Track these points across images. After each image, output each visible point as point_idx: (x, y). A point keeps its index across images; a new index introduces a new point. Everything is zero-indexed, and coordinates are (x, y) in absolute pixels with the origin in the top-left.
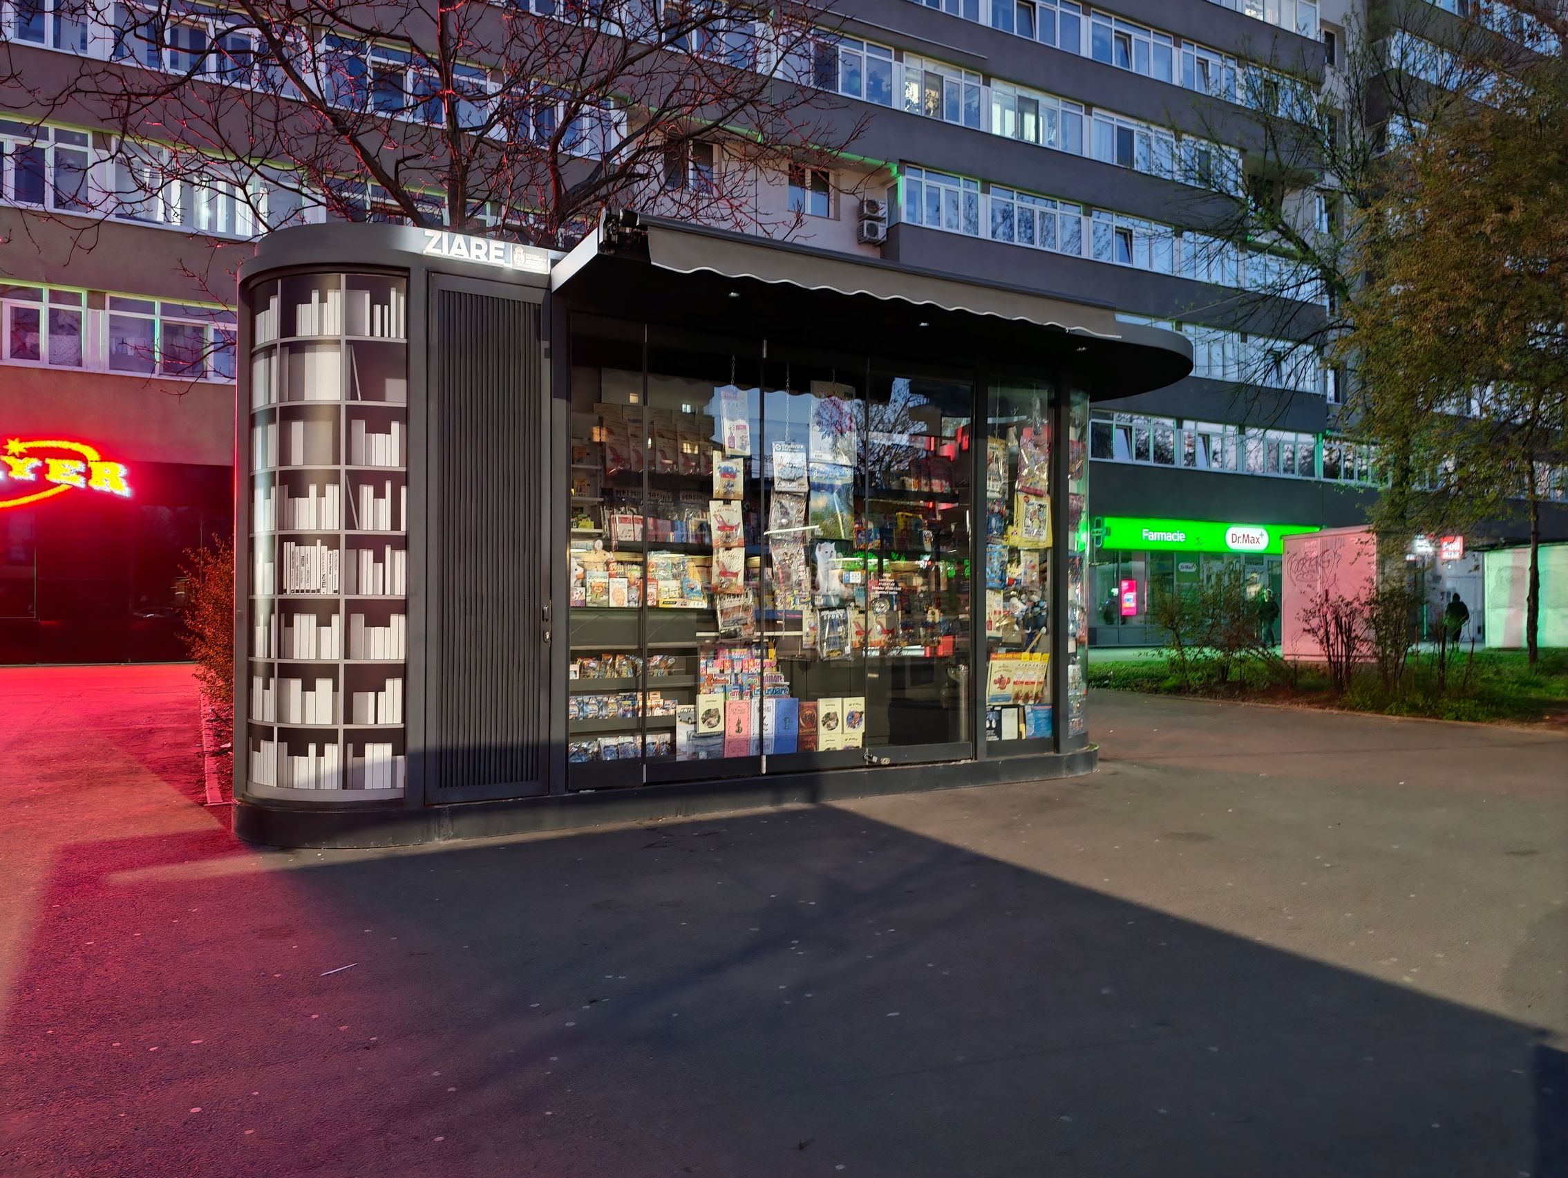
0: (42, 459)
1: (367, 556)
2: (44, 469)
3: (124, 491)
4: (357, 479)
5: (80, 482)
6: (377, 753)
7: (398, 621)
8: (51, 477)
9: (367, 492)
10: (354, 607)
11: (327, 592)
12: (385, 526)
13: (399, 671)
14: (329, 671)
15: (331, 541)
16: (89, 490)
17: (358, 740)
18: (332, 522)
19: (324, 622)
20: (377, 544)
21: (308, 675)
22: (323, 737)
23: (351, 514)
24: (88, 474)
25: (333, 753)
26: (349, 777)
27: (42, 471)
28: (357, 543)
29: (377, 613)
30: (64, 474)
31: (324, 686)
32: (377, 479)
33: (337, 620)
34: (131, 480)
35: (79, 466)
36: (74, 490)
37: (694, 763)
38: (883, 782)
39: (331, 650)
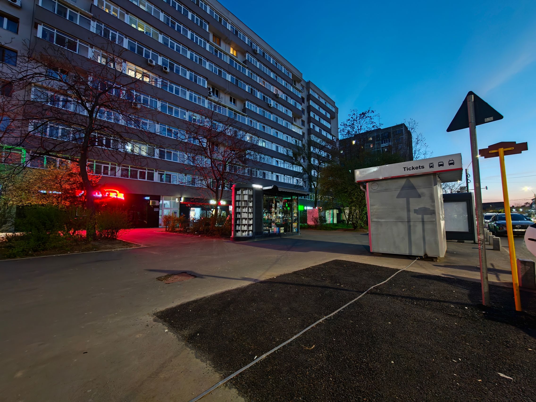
0: (109, 193)
1: (250, 214)
2: (109, 194)
3: (123, 198)
4: (249, 207)
5: (115, 197)
6: (250, 232)
7: (252, 220)
8: (111, 196)
10: (249, 219)
11: (246, 217)
12: (251, 211)
13: (252, 225)
14: (246, 225)
15: (246, 213)
16: (117, 198)
18: (247, 211)
21: (244, 225)
22: (246, 231)
24: (117, 195)
26: (248, 234)
28: (249, 213)
30: (112, 195)
33: (247, 220)
34: (124, 196)
35: (115, 194)
36: (114, 198)
37: (272, 234)
38: (285, 235)
39: (247, 223)
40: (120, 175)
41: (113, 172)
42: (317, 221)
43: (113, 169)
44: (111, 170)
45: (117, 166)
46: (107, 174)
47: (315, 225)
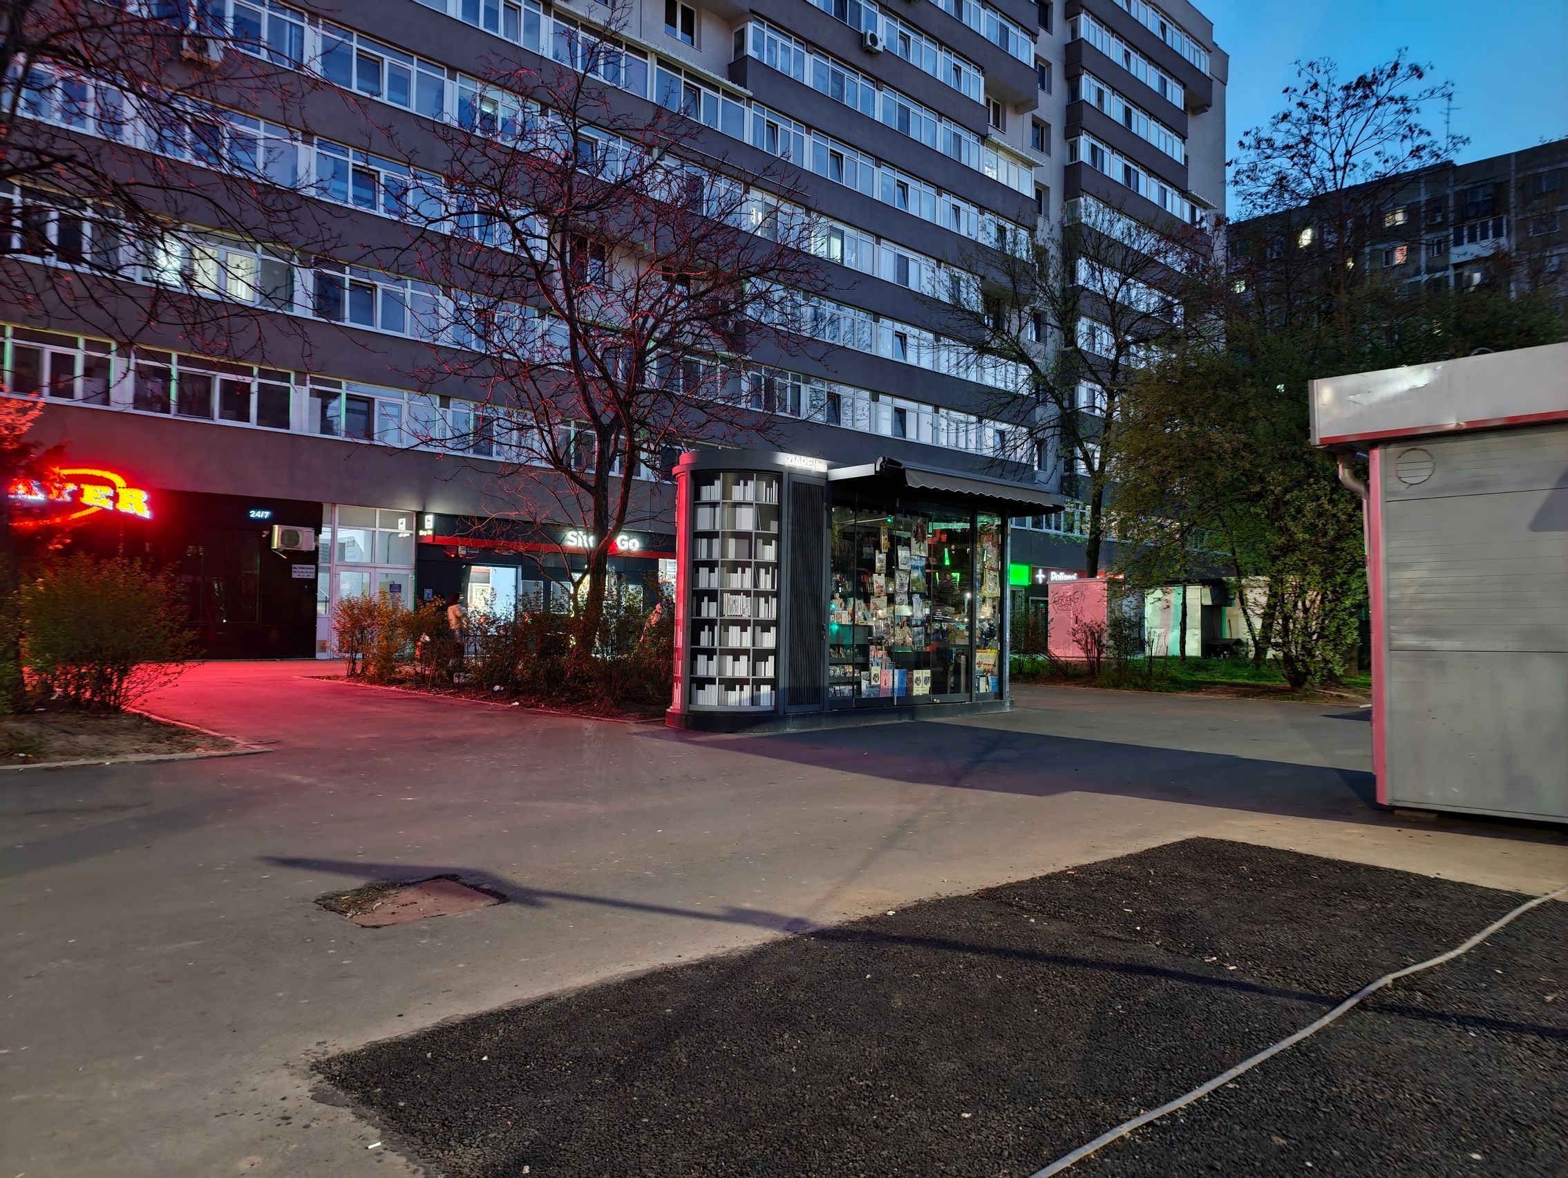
0: (78, 484)
1: (762, 600)
2: (80, 493)
3: (145, 513)
4: (759, 565)
5: (108, 505)
6: (765, 689)
7: (773, 629)
8: (86, 500)
9: (762, 571)
10: (757, 623)
11: (745, 616)
12: (769, 587)
13: (775, 652)
14: (745, 652)
15: (747, 593)
16: (116, 512)
17: (758, 683)
18: (748, 585)
19: (744, 629)
20: (766, 595)
21: (736, 654)
22: (742, 682)
23: (756, 582)
24: (115, 498)
25: (747, 688)
26: (754, 700)
27: (78, 494)
28: (758, 594)
29: (765, 626)
30: (95, 497)
31: (744, 659)
32: (766, 565)
33: (749, 629)
34: (151, 504)
35: (108, 491)
36: (104, 511)
37: (869, 699)
38: (938, 710)
39: (747, 643)
40: (129, 397)
41: (97, 384)
42: (1098, 642)
43: (96, 369)
44: (88, 372)
45: (113, 357)
46: (69, 393)
47: (1091, 664)
